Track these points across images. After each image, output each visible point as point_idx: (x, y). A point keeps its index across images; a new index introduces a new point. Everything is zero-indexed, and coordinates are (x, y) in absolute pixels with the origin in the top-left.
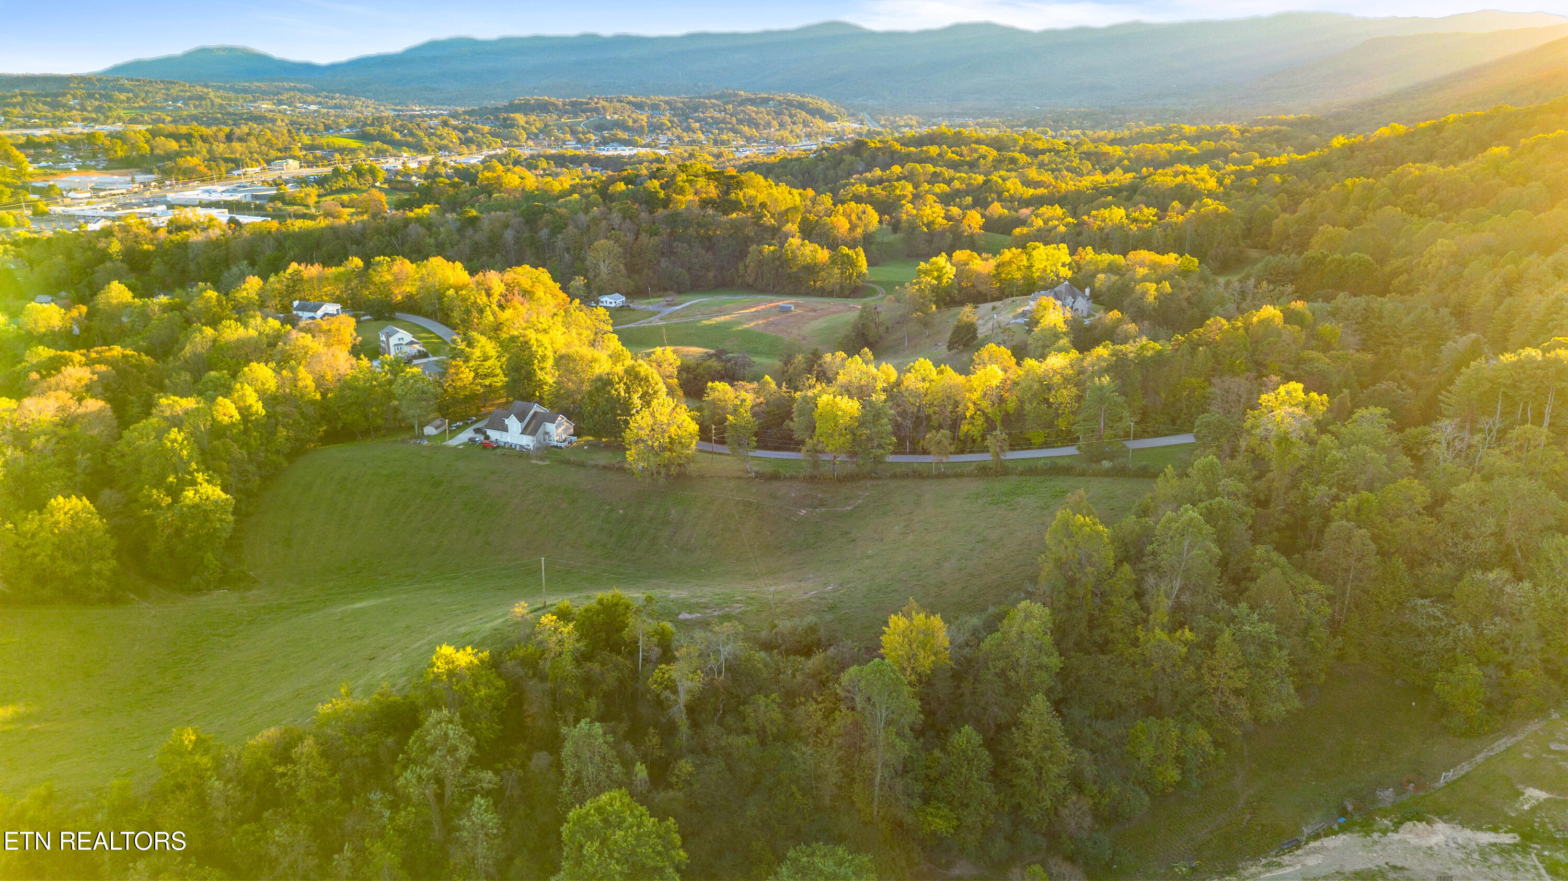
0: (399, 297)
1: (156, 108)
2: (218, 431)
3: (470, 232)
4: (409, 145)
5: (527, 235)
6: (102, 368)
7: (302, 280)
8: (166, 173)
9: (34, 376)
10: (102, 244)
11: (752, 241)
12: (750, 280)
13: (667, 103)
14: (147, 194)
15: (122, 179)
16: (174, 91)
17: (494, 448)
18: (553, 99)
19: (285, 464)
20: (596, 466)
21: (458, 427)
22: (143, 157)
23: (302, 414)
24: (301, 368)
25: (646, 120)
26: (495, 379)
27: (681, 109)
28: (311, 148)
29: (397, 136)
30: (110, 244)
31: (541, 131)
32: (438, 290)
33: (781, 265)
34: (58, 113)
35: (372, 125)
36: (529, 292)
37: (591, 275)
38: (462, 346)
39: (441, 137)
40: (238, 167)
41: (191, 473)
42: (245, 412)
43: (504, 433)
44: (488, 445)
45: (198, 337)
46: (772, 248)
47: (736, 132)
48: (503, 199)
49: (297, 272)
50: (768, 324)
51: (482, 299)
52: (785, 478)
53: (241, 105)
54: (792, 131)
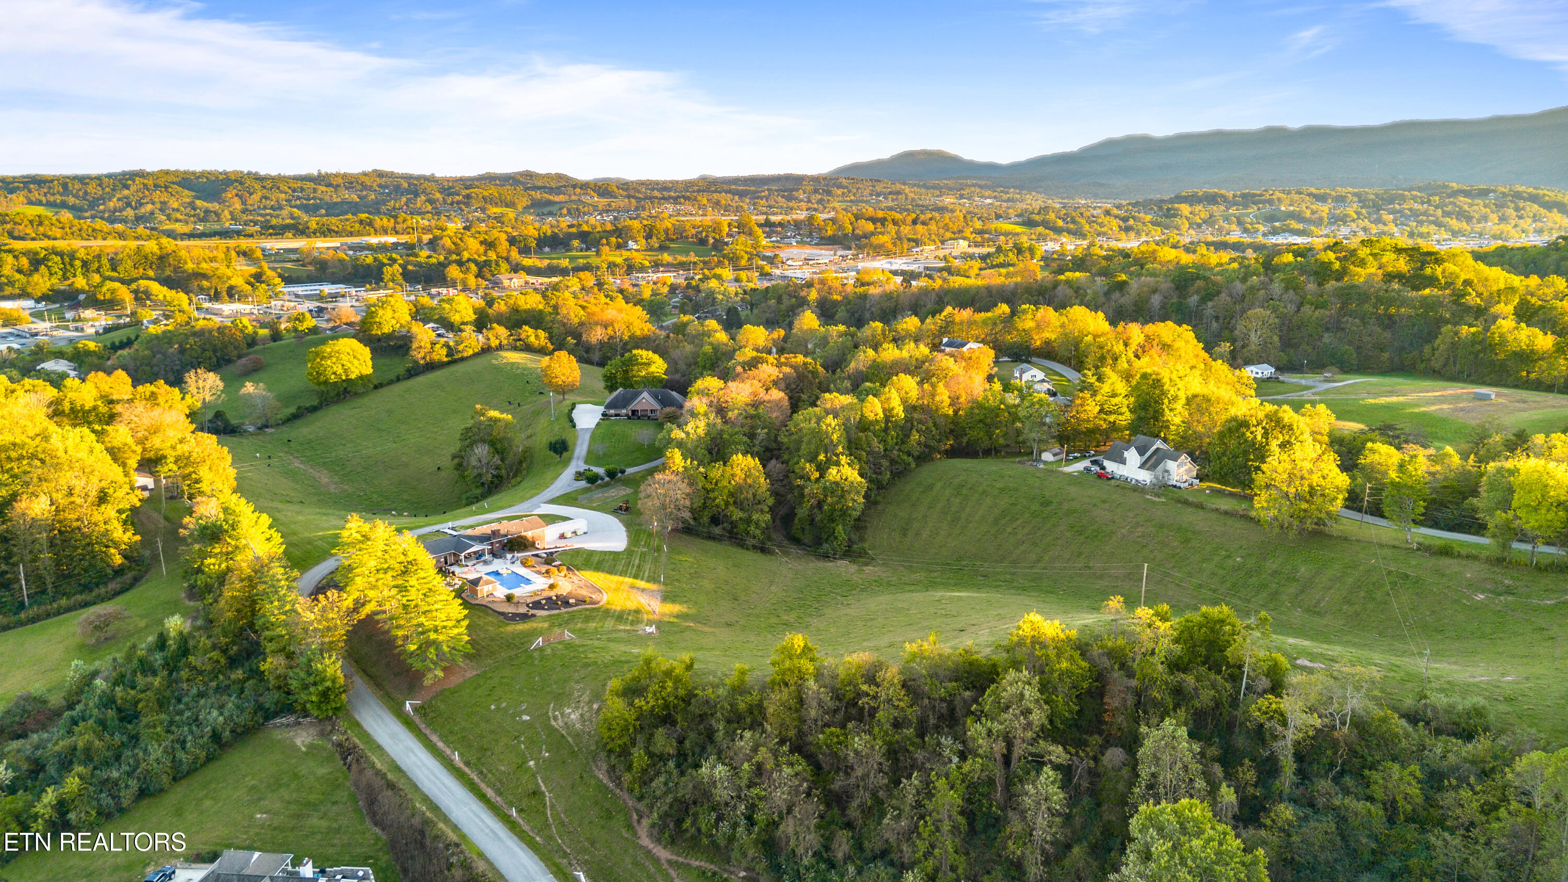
0: (1038, 343)
1: (862, 201)
2: (864, 426)
3: (1116, 295)
4: (1070, 232)
5: (1175, 300)
6: (787, 370)
7: (953, 322)
8: (860, 248)
9: (739, 369)
10: (803, 294)
11: (1447, 322)
12: (1436, 365)
13: (1354, 194)
14: (843, 265)
15: (827, 253)
16: (879, 188)
17: (1109, 479)
18: (1222, 192)
19: (913, 465)
20: (1217, 510)
21: (1076, 458)
22: (846, 235)
23: (935, 424)
24: (941, 384)
25: (1327, 211)
26: (1120, 417)
27: (1373, 201)
28: (981, 232)
29: (1060, 223)
30: (809, 293)
31: (1205, 222)
32: (1075, 338)
33: (1484, 350)
34: (791, 204)
35: (1039, 213)
36: (1169, 346)
37: (1239, 344)
38: (1092, 380)
39: (1102, 225)
40: (917, 246)
41: (837, 455)
42: (888, 414)
43: (1121, 466)
44: (1103, 476)
45: (861, 356)
46: (1473, 330)
47: (1439, 224)
48: (1155, 269)
49: (951, 315)
50: (1455, 410)
51: (1119, 348)
52: (1459, 555)
53: (929, 198)
54: (1516, 226)
